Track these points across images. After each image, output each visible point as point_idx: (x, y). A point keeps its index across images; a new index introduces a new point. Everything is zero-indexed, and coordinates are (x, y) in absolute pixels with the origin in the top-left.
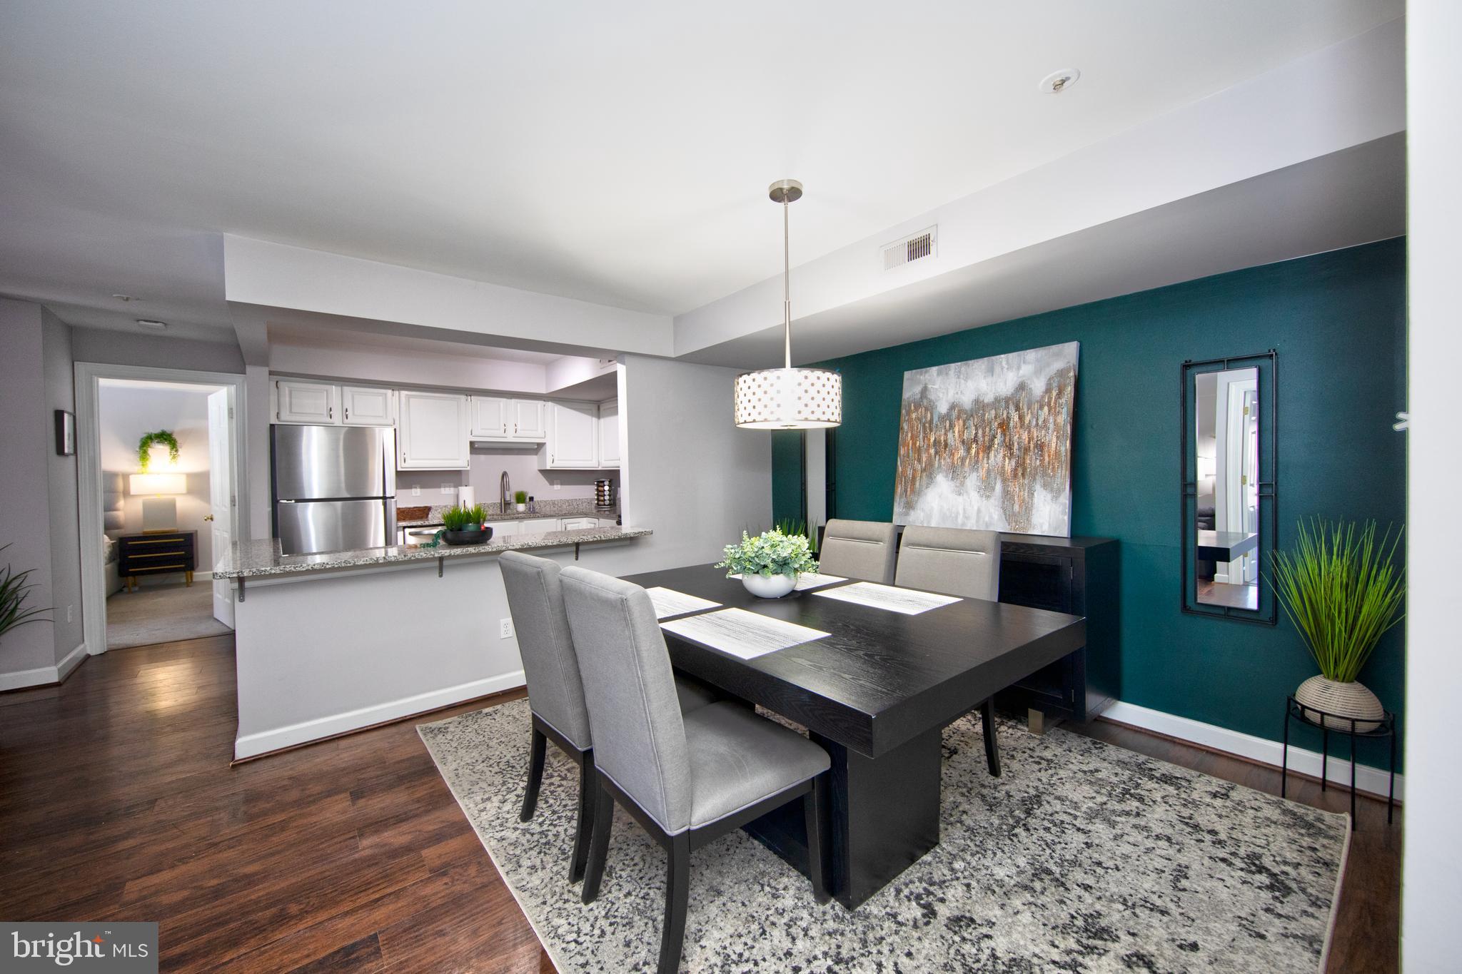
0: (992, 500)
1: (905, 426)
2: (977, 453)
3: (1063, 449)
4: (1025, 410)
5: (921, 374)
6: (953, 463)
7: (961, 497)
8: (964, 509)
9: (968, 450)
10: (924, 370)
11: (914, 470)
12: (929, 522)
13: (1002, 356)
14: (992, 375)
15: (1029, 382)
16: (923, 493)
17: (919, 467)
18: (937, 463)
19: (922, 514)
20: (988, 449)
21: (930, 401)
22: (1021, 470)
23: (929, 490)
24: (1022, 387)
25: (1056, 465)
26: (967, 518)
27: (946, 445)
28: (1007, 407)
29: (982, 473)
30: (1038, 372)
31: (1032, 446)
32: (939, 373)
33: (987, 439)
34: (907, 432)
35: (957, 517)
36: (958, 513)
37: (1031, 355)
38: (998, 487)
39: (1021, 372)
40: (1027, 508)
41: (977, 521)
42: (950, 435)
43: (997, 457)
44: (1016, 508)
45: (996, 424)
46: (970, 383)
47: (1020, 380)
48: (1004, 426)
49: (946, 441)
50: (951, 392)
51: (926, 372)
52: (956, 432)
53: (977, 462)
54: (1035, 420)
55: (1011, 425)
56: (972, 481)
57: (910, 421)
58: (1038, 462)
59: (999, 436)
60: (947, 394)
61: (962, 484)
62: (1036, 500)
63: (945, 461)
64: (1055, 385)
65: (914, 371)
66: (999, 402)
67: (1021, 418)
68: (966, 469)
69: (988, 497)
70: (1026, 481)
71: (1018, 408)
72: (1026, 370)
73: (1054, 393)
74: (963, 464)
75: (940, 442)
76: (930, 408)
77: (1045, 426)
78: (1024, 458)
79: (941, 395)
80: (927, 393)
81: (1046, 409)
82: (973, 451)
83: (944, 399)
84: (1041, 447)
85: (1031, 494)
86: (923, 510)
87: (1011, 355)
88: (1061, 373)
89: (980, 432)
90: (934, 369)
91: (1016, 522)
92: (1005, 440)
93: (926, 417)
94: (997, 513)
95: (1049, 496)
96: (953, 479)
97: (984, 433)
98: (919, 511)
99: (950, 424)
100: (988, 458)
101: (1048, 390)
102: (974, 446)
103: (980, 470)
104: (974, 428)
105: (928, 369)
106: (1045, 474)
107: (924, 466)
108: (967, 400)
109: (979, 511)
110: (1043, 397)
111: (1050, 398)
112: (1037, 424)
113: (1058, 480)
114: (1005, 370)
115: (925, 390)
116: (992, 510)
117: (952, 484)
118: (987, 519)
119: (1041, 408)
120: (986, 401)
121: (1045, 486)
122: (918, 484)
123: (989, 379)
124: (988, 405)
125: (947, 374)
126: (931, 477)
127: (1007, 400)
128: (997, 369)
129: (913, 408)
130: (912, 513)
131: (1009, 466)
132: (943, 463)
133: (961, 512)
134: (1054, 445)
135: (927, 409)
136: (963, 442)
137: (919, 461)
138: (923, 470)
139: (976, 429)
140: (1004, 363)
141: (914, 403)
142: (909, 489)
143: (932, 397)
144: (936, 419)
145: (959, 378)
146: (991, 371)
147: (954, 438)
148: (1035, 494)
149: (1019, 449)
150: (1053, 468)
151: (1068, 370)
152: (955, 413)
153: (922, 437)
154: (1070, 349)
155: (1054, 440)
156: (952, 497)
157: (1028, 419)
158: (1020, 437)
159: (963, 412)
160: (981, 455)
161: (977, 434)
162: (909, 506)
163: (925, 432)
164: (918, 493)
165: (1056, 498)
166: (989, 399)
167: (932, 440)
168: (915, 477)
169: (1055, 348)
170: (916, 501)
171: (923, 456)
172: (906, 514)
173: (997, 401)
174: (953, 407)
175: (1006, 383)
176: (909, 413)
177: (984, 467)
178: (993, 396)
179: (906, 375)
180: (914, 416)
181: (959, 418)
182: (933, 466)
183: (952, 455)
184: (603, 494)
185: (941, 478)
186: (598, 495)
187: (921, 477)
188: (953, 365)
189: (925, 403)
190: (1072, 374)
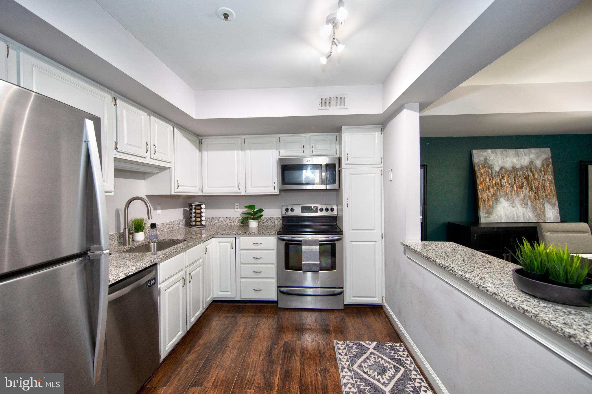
0: (528, 209)
1: (479, 175)
2: (517, 189)
3: (553, 188)
4: (535, 172)
5: (483, 152)
6: (507, 193)
7: (513, 209)
8: (517, 214)
9: (513, 187)
10: (484, 150)
11: (488, 196)
12: (501, 220)
13: (521, 149)
14: (518, 157)
15: (534, 161)
16: (494, 207)
17: (490, 195)
19: (497, 217)
20: (522, 187)
21: (489, 165)
22: (537, 197)
23: (498, 205)
24: (531, 163)
25: (551, 195)
26: (518, 217)
27: (501, 185)
28: (527, 171)
29: (521, 198)
30: (537, 157)
31: (540, 187)
32: (492, 153)
33: (520, 184)
34: (480, 179)
35: (514, 217)
37: (533, 150)
38: (529, 203)
39: (531, 157)
40: (543, 212)
41: (524, 218)
42: (503, 181)
43: (526, 191)
44: (538, 211)
45: (523, 177)
46: (508, 159)
47: (530, 160)
48: (527, 178)
49: (501, 183)
50: (500, 162)
51: (485, 151)
52: (505, 179)
53: (518, 193)
54: (539, 177)
55: (530, 177)
56: (517, 201)
57: (481, 173)
58: (544, 194)
59: (525, 182)
60: (498, 162)
61: (513, 202)
62: (546, 208)
63: (502, 192)
64: (545, 163)
65: (478, 150)
66: (523, 168)
67: (534, 175)
68: (513, 196)
69: (526, 208)
70: (540, 201)
71: (531, 172)
72: (532, 156)
73: (545, 167)
74: (511, 193)
75: (498, 184)
76: (491, 167)
77: (544, 180)
78: (538, 192)
79: (495, 163)
80: (487, 161)
81: (543, 172)
82: (515, 188)
83: (497, 165)
84: (543, 187)
86: (497, 215)
87: (525, 149)
88: (547, 159)
89: (517, 180)
90: (490, 151)
91: (540, 217)
92: (528, 184)
93: (489, 172)
94: (531, 214)
95: (551, 207)
96: (508, 200)
98: (495, 215)
99: (502, 176)
100: (522, 192)
101: (543, 165)
102: (515, 186)
103: (520, 196)
104: (513, 178)
105: (486, 150)
106: (547, 198)
107: (492, 194)
108: (508, 165)
109: (523, 214)
110: (541, 168)
111: (544, 169)
112: (540, 179)
113: (553, 200)
114: (523, 155)
115: (486, 159)
116: (529, 213)
117: (509, 202)
118: (528, 217)
119: (541, 172)
120: (517, 167)
121: (549, 203)
122: (491, 203)
123: (517, 158)
124: (518, 169)
125: (496, 154)
126: (497, 200)
127: (527, 168)
128: (520, 155)
129: (481, 167)
130: (491, 216)
131: (532, 194)
132: (502, 193)
133: (515, 215)
134: (549, 187)
135: (488, 169)
136: (509, 183)
137: (489, 192)
138: (492, 196)
140: (523, 152)
141: (481, 164)
142: (487, 206)
143: (491, 163)
144: (494, 174)
145: (503, 156)
146: (517, 155)
147: (504, 182)
148: (545, 206)
149: (535, 188)
150: (550, 196)
151: (549, 158)
152: (503, 172)
153: (488, 180)
154: (548, 150)
155: (548, 185)
156: (509, 208)
157: (536, 176)
158: (534, 183)
159: (506, 171)
160: (519, 189)
161: (515, 181)
162: (489, 213)
163: (489, 178)
164: (493, 207)
165: (554, 207)
166: (518, 166)
167: (494, 182)
168: (488, 200)
169: (542, 149)
170: (492, 211)
171: (491, 190)
172: (488, 217)
173: (522, 168)
174: (502, 168)
175: (525, 160)
176: (479, 169)
177: (521, 195)
178: (520, 165)
179: (475, 151)
180: (482, 171)
181: (506, 173)
182: (497, 194)
183: (505, 189)
184: (199, 215)
185: (502, 200)
186: (195, 217)
187: (492, 200)
188: (499, 150)
189: (487, 165)
190: (550, 160)
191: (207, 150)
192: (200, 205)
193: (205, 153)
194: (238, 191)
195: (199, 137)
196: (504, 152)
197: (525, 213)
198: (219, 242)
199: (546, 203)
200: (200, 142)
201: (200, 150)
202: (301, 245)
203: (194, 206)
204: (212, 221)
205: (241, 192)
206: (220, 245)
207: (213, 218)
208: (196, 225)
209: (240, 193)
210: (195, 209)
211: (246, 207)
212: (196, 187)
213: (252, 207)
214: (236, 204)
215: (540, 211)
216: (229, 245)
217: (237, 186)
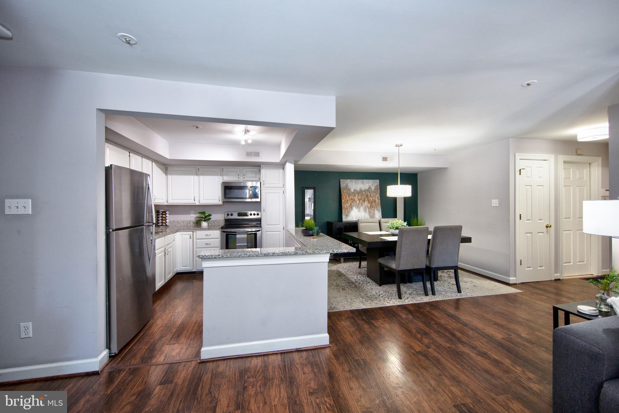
0: (367, 213)
3: (379, 202)
4: (371, 193)
6: (357, 204)
7: (360, 213)
9: (360, 201)
10: (346, 180)
11: (347, 206)
13: (365, 180)
17: (348, 205)
18: (353, 204)
19: (351, 217)
20: (364, 201)
21: (349, 188)
22: (371, 207)
23: (352, 211)
24: (370, 188)
25: (378, 205)
26: (362, 218)
27: (354, 200)
28: (367, 192)
29: (364, 207)
30: (373, 185)
31: (373, 201)
32: (350, 181)
33: (364, 199)
34: (344, 196)
35: (359, 218)
36: (360, 217)
37: (371, 181)
38: (368, 210)
39: (369, 184)
40: (374, 214)
42: (355, 197)
43: (366, 203)
44: (372, 214)
45: (365, 195)
46: (358, 185)
47: (369, 186)
48: (367, 196)
49: (354, 199)
50: (354, 187)
51: (347, 181)
53: (362, 204)
56: (362, 209)
57: (344, 193)
58: (375, 205)
59: (366, 198)
61: (360, 209)
65: (343, 180)
67: (370, 195)
68: (360, 206)
70: (373, 209)
71: (369, 192)
72: (370, 184)
73: (376, 190)
74: (359, 204)
75: (353, 199)
76: (349, 190)
77: (375, 197)
78: (372, 204)
79: (352, 187)
81: (375, 193)
82: (361, 202)
84: (375, 201)
85: (374, 211)
87: (367, 180)
88: (377, 186)
90: (349, 180)
93: (348, 192)
94: (368, 216)
96: (357, 208)
97: (363, 197)
99: (355, 195)
101: (375, 189)
102: (361, 200)
106: (376, 207)
107: (349, 205)
108: (358, 189)
109: (364, 216)
110: (374, 191)
112: (374, 196)
113: (379, 208)
114: (366, 183)
115: (347, 185)
117: (357, 209)
119: (374, 193)
121: (377, 210)
122: (348, 210)
123: (363, 185)
124: (363, 191)
125: (352, 182)
126: (352, 208)
127: (367, 190)
128: (364, 183)
129: (344, 189)
130: (348, 217)
131: (369, 205)
134: (377, 201)
135: (348, 190)
136: (358, 199)
137: (348, 204)
138: (349, 206)
139: (361, 196)
142: (346, 211)
143: (349, 187)
144: (351, 193)
145: (355, 183)
146: (363, 183)
147: (356, 198)
149: (371, 201)
151: (378, 185)
152: (355, 193)
153: (348, 197)
154: (378, 181)
155: (377, 200)
156: (358, 213)
157: (372, 195)
158: (370, 199)
159: (357, 192)
160: (363, 202)
161: (361, 198)
162: (347, 216)
163: (348, 196)
164: (349, 212)
165: (379, 212)
166: (363, 189)
167: (350, 198)
168: (347, 208)
169: (375, 180)
170: (349, 214)
171: (349, 203)
172: (346, 218)
173: (365, 190)
174: (355, 190)
175: (366, 186)
176: (343, 191)
177: (364, 205)
178: (364, 189)
179: (341, 180)
180: (345, 192)
181: (357, 193)
182: (352, 205)
183: (356, 202)
184: (164, 219)
185: (354, 208)
186: (162, 220)
187: (349, 208)
188: (354, 180)
189: (347, 188)
190: (379, 186)
191: (171, 174)
192: (165, 212)
193: (170, 177)
194: (194, 202)
195: (165, 166)
196: (356, 181)
197: (365, 215)
198: (181, 235)
199: (375, 210)
200: (166, 169)
201: (166, 174)
202: (236, 235)
203: (161, 213)
204: (173, 223)
205: (196, 202)
206: (182, 237)
207: (174, 221)
208: (162, 225)
209: (196, 204)
210: (162, 214)
211: (199, 213)
212: (163, 199)
213: (203, 213)
214: (191, 211)
215: (373, 214)
216: (188, 236)
217: (193, 199)
